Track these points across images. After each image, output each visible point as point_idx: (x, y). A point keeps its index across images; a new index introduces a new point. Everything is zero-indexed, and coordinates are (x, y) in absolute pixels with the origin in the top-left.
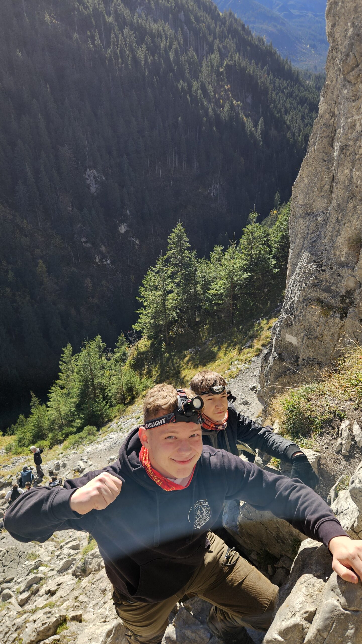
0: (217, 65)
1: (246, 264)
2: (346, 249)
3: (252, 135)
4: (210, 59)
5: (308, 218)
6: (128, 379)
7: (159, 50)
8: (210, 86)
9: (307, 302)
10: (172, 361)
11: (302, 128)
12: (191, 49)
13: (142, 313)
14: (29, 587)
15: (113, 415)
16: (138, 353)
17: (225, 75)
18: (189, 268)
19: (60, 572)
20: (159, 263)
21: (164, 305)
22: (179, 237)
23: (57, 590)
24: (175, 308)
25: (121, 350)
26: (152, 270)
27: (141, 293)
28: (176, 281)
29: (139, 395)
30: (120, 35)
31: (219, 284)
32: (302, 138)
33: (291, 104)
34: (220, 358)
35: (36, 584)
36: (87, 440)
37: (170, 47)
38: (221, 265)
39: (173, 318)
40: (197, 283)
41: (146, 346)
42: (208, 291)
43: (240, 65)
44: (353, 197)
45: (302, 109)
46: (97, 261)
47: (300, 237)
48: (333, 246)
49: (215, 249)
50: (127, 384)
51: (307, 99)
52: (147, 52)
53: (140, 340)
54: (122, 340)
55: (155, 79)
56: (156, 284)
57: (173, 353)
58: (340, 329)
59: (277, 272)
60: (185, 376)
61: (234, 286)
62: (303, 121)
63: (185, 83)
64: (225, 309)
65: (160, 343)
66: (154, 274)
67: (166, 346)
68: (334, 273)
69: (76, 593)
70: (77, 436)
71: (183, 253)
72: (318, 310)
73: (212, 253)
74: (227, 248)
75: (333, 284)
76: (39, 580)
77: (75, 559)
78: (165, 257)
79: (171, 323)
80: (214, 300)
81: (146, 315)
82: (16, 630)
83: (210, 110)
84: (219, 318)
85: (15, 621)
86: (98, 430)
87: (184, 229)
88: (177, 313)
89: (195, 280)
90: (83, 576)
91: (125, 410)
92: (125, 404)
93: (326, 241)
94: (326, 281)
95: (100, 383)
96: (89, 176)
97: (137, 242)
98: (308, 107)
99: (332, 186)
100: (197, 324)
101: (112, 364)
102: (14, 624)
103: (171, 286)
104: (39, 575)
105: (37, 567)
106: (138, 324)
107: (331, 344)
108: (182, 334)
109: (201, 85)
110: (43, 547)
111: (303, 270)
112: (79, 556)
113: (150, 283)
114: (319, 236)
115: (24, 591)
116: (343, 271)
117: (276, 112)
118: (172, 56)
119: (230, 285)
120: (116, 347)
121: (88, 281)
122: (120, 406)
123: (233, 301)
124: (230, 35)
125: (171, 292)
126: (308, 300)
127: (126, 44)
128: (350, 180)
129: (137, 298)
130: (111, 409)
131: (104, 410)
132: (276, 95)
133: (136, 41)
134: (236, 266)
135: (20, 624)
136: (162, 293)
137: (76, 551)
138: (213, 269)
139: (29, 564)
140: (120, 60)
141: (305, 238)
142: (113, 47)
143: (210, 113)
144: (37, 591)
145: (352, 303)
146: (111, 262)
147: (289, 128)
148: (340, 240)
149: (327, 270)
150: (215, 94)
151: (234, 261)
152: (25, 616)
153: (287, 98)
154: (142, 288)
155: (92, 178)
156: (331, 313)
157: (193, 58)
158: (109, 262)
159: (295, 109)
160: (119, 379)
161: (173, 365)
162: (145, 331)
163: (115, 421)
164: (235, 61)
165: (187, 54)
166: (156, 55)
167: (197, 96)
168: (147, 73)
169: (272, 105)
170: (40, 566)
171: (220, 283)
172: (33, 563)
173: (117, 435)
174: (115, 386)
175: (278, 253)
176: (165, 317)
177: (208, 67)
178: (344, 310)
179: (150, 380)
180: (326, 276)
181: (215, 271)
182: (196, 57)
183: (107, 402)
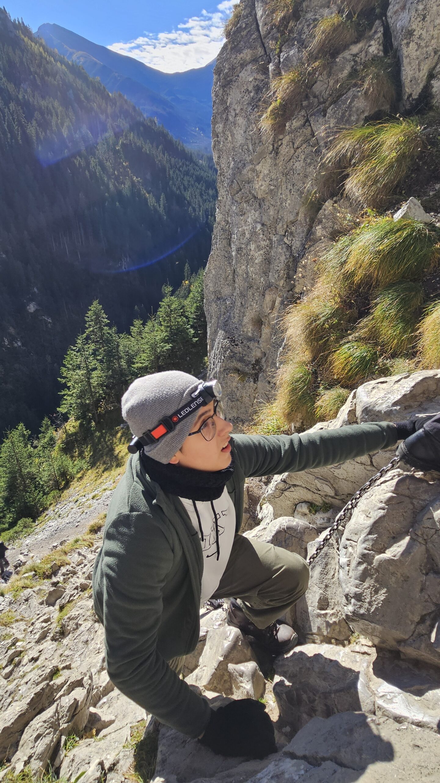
0: (113, 144)
1: (167, 336)
2: (251, 327)
3: (156, 210)
4: (105, 137)
5: (219, 302)
6: (60, 463)
7: (51, 126)
8: (108, 163)
9: (227, 371)
11: (201, 204)
12: (84, 127)
13: (67, 394)
14: (11, 661)
15: (48, 503)
16: (66, 435)
17: (122, 152)
18: (110, 344)
19: (38, 642)
20: (79, 341)
21: (89, 384)
22: (97, 314)
23: (39, 656)
24: (101, 385)
25: (48, 435)
26: (72, 350)
27: (63, 374)
28: (99, 358)
29: (74, 478)
30: (6, 110)
31: (143, 358)
32: (203, 213)
33: (189, 181)
35: (17, 657)
36: (23, 533)
37: (62, 124)
38: (142, 338)
39: (100, 395)
41: (74, 427)
42: (133, 366)
43: (135, 144)
44: (251, 287)
45: (199, 186)
46: (6, 343)
47: (215, 318)
48: (240, 324)
49: (135, 323)
50: (59, 469)
51: (202, 177)
52: (38, 128)
53: (67, 422)
54: (47, 425)
56: (78, 363)
57: (104, 431)
58: (255, 390)
59: (197, 341)
60: (120, 452)
61: (158, 358)
62: (202, 197)
63: (82, 159)
65: (89, 422)
66: (75, 353)
67: (96, 424)
68: (245, 346)
69: (59, 652)
70: (12, 531)
71: (103, 330)
72: (236, 377)
73: (132, 327)
74: (147, 322)
75: (245, 355)
76: (19, 653)
77: (51, 629)
78: (85, 335)
79: (98, 401)
81: (72, 395)
82: (9, 695)
83: (111, 186)
85: (7, 689)
86: (34, 521)
87: (101, 306)
88: (103, 390)
89: (118, 355)
90: (62, 638)
91: (60, 496)
92: (59, 490)
93: (236, 320)
94: (240, 353)
95: (29, 473)
97: (50, 320)
98: (204, 185)
99: (234, 277)
101: (40, 451)
102: (7, 691)
103: (93, 363)
104: (19, 649)
105: (14, 644)
106: (63, 406)
107: (250, 403)
108: (111, 411)
109: (99, 162)
110: (14, 627)
111: (220, 345)
112: (54, 625)
113: (71, 362)
114: (229, 317)
115: (6, 666)
116: (251, 344)
117: (175, 189)
118: (66, 133)
119: (153, 357)
120: (40, 432)
122: (54, 493)
124: (122, 115)
125: (95, 369)
126: (227, 369)
127: (13, 119)
128: (247, 273)
129: (59, 379)
130: (45, 497)
131: (37, 500)
132: (174, 172)
133: (25, 117)
134: (157, 338)
135: (13, 690)
136: (85, 372)
137: (49, 623)
138: (135, 343)
139: (6, 643)
140: (9, 135)
141: (218, 318)
143: (112, 189)
144: (20, 662)
145: (261, 369)
146: (22, 344)
147: (189, 203)
148: (246, 320)
149: (239, 344)
150: (114, 170)
151: (155, 333)
152: (16, 682)
153: (184, 175)
154: (64, 369)
156: (247, 379)
157: (87, 136)
158: (19, 344)
159: (193, 187)
160: (50, 465)
161: (106, 442)
162: (72, 412)
163: (51, 508)
164: (130, 140)
165: (80, 131)
166: (48, 132)
167: (96, 172)
168: (40, 148)
169: (171, 182)
170: (17, 642)
171: (144, 356)
172: (10, 641)
173: (56, 522)
174: (46, 473)
175: (195, 323)
176: (91, 395)
177: (104, 144)
178: (255, 375)
179: (84, 461)
180: (239, 349)
181: (137, 344)
182: (90, 135)
183: (40, 491)
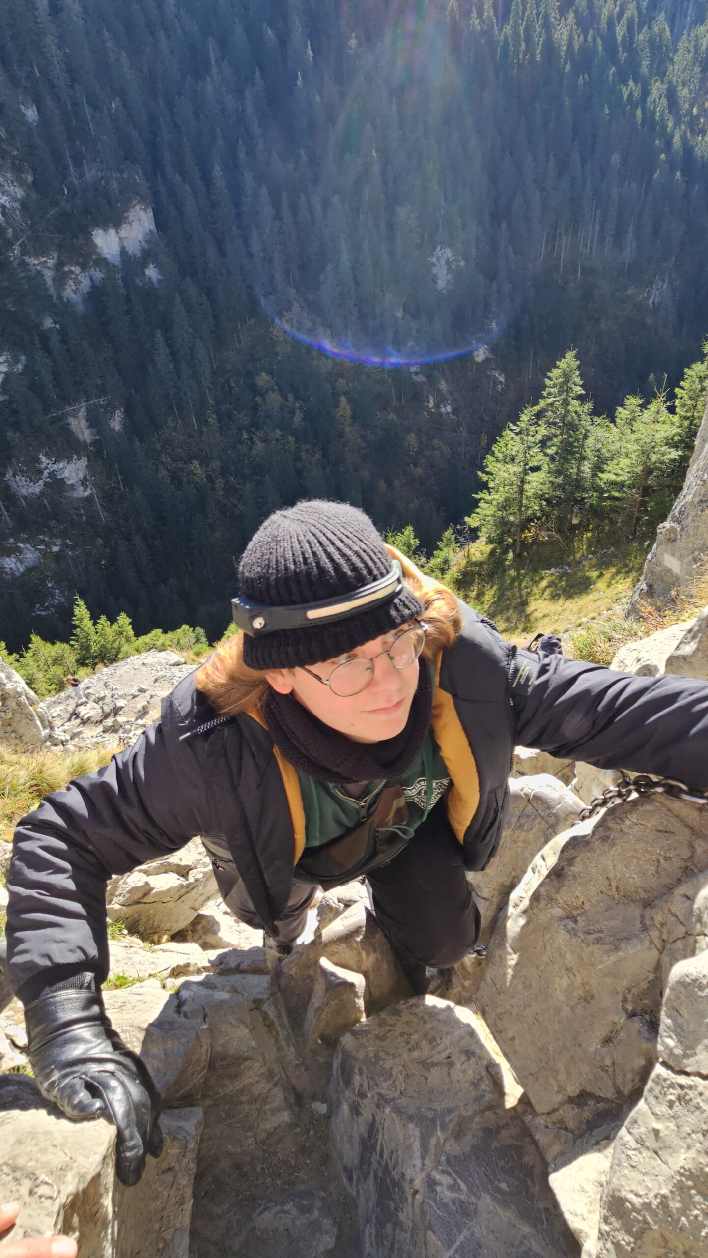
1: (678, 434)
4: (696, 36)
7: (599, 22)
10: (520, 584)
12: (662, 17)
13: (484, 499)
16: (467, 562)
18: (574, 431)
20: (524, 418)
21: (521, 491)
22: (567, 377)
24: (539, 497)
25: (443, 554)
26: (511, 430)
27: (487, 466)
28: (549, 451)
31: (621, 465)
34: (598, 590)
37: (621, 15)
38: (632, 431)
39: (534, 513)
40: (583, 458)
41: (481, 552)
42: (601, 475)
46: (431, 406)
49: (627, 402)
53: (473, 542)
54: (449, 539)
55: (581, 80)
56: (514, 453)
57: (523, 571)
60: (536, 610)
61: (648, 472)
63: (636, 86)
64: (625, 509)
65: (505, 552)
66: (513, 435)
67: (515, 558)
71: (568, 404)
73: (620, 409)
74: (649, 403)
78: (537, 408)
79: (528, 521)
80: (608, 491)
81: (489, 502)
83: (677, 139)
84: (612, 522)
87: (577, 363)
88: (540, 505)
89: (581, 454)
96: (438, 260)
97: (502, 379)
100: (573, 528)
103: (538, 458)
106: (474, 516)
108: (543, 543)
109: (668, 90)
113: (504, 449)
118: (622, 34)
119: (641, 468)
120: (436, 548)
121: (412, 439)
123: (643, 496)
125: (536, 469)
127: (538, 14)
129: (479, 473)
134: (658, 436)
136: (520, 469)
138: (617, 438)
140: (523, 46)
142: (515, 21)
143: (675, 145)
146: (453, 410)
150: (692, 106)
151: (658, 426)
154: (491, 459)
155: (443, 262)
157: (661, 36)
158: (449, 409)
161: (520, 589)
162: (484, 529)
165: (650, 28)
166: (591, 33)
167: (653, 113)
168: (568, 68)
171: (624, 462)
176: (520, 510)
177: (689, 52)
182: (668, 33)
